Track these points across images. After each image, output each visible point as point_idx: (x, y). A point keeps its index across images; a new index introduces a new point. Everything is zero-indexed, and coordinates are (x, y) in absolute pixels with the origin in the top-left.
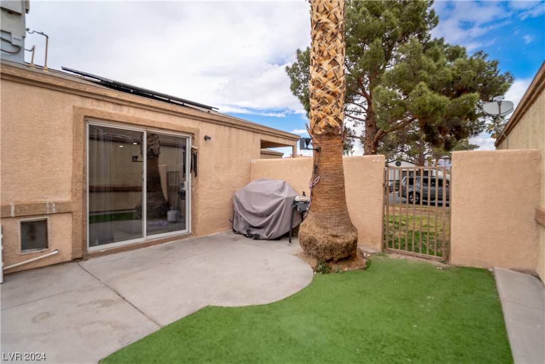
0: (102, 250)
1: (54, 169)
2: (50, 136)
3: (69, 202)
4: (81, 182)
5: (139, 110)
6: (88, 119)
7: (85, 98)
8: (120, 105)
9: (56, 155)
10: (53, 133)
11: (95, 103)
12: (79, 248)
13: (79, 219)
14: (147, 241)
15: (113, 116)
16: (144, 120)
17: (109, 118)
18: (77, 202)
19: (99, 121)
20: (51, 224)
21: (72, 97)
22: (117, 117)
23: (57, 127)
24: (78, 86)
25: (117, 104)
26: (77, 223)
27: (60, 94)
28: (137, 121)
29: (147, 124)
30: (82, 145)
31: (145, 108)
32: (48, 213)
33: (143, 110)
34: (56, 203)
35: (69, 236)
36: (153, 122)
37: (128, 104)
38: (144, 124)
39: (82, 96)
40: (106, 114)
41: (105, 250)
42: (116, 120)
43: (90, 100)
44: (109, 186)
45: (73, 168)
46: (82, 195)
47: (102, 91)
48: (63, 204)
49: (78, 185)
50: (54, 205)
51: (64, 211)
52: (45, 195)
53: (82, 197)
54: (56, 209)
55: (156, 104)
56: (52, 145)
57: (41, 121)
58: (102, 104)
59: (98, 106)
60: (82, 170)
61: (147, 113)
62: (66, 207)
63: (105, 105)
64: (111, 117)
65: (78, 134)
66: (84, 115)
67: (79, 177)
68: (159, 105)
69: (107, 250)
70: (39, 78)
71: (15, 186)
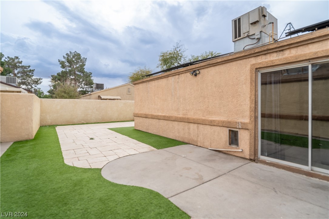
0: (268, 161)
1: (241, 104)
2: (240, 85)
3: (247, 123)
4: (253, 111)
5: (301, 47)
6: (258, 70)
7: (257, 57)
8: (282, 50)
9: (242, 95)
10: (241, 83)
11: (264, 57)
12: (252, 153)
13: (252, 135)
14: (312, 172)
15: (275, 61)
16: (305, 55)
17: (272, 65)
18: (251, 124)
19: (265, 69)
20: (240, 134)
21: (250, 59)
22: (277, 61)
23: (243, 80)
24: (250, 52)
25: (280, 51)
26: (251, 137)
27: (244, 60)
28: (297, 59)
29: (308, 58)
30: (254, 88)
31: (306, 43)
32: (237, 127)
33: (306, 46)
34: (241, 123)
35: (248, 144)
36: (316, 53)
37: (288, 47)
38: (304, 58)
39: (255, 56)
40: (269, 62)
41: (269, 162)
42: (277, 64)
43: (260, 57)
44: (279, 114)
45: (250, 102)
46: (254, 119)
47: (265, 47)
48: (244, 124)
49: (252, 113)
50: (240, 123)
51: (244, 128)
52: (238, 117)
53: (254, 121)
54: (241, 126)
55: (318, 34)
56: (240, 90)
57: (236, 79)
58: (268, 56)
59: (266, 59)
60: (254, 104)
61: (311, 46)
62: (246, 126)
63: (270, 56)
64: (273, 63)
65: (252, 81)
66: (255, 68)
67: (252, 108)
68: (322, 33)
69: (272, 162)
70: (233, 56)
71: (227, 112)
